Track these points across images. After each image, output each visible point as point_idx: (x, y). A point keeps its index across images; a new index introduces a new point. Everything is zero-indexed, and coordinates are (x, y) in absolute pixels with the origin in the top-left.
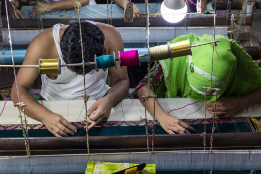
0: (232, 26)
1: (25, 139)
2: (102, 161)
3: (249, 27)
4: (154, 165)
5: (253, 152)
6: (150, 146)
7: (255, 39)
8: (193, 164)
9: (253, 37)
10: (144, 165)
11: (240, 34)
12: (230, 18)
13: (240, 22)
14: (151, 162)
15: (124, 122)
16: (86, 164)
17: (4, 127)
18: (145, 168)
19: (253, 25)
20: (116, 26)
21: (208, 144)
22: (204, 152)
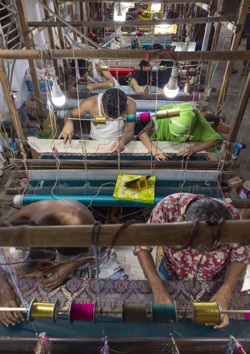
0: (199, 101)
1: (84, 161)
2: (126, 174)
3: (207, 102)
4: (155, 177)
5: (208, 171)
6: (153, 167)
7: (211, 110)
8: (175, 177)
9: (210, 108)
10: (149, 177)
11: (204, 107)
12: (198, 96)
13: (204, 99)
14: (153, 175)
15: (138, 154)
16: (117, 175)
17: (71, 154)
18: (150, 178)
19: (210, 102)
20: (135, 99)
21: (184, 167)
22: (182, 170)
